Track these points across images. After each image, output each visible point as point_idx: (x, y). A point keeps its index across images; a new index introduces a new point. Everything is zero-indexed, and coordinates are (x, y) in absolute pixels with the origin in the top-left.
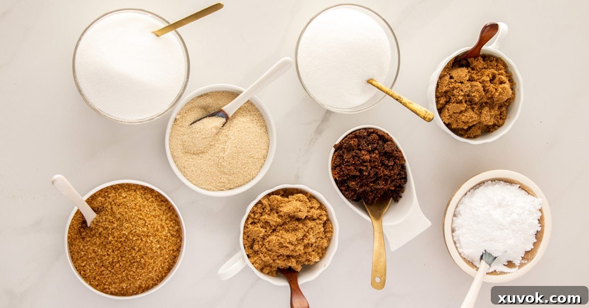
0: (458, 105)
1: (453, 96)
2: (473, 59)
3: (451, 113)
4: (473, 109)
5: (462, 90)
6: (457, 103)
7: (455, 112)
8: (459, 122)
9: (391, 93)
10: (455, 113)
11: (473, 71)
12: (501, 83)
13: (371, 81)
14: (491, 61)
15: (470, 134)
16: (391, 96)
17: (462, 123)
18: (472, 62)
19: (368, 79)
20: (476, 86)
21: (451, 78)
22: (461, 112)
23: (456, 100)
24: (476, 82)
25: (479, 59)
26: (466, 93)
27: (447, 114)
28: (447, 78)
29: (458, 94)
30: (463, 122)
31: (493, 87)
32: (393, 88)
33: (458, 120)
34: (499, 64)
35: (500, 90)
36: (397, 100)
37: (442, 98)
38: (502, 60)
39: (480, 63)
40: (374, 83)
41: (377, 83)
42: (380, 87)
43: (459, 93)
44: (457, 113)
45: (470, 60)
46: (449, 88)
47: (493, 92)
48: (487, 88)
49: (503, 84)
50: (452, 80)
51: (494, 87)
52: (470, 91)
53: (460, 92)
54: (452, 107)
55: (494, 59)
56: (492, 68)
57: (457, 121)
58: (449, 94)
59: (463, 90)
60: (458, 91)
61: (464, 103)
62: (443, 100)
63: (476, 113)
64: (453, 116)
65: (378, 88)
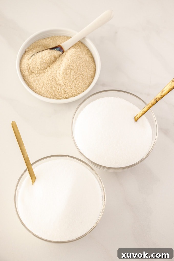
9: (150, 105)
13: (137, 118)
16: (153, 105)
19: (134, 120)
32: (146, 102)
36: (157, 102)
40: (138, 116)
41: (139, 114)
42: (143, 112)
65: (143, 114)
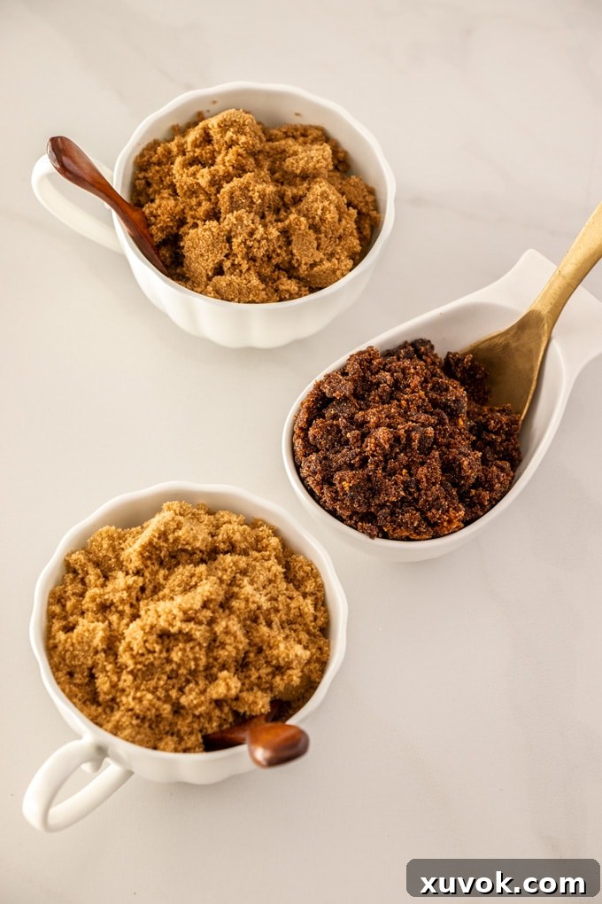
0: (294, 238)
1: (270, 258)
2: (154, 229)
3: (321, 255)
4: (297, 200)
5: (251, 234)
6: (289, 243)
7: (315, 245)
8: (341, 231)
10: (319, 245)
11: (189, 220)
12: (207, 138)
14: (149, 184)
15: (367, 203)
17: (344, 222)
18: (162, 230)
20: (231, 198)
21: (219, 271)
22: (314, 227)
23: (280, 247)
24: (221, 202)
25: (151, 213)
26: (258, 219)
27: (327, 265)
28: (222, 281)
29: (264, 242)
30: (340, 220)
31: (226, 154)
33: (337, 235)
34: (154, 159)
35: (229, 134)
37: (281, 287)
38: (142, 155)
39: (159, 206)
43: (259, 242)
44: (318, 239)
45: (159, 237)
46: (252, 272)
47: (241, 151)
48: (231, 168)
49: (211, 133)
50: (227, 264)
51: (223, 152)
52: (250, 212)
53: (257, 236)
54: (305, 253)
55: (141, 176)
56: (169, 173)
57: (340, 238)
58: (267, 271)
59: (249, 229)
60: (256, 245)
61: (287, 222)
62: (290, 285)
63: (308, 189)
64: (330, 250)
